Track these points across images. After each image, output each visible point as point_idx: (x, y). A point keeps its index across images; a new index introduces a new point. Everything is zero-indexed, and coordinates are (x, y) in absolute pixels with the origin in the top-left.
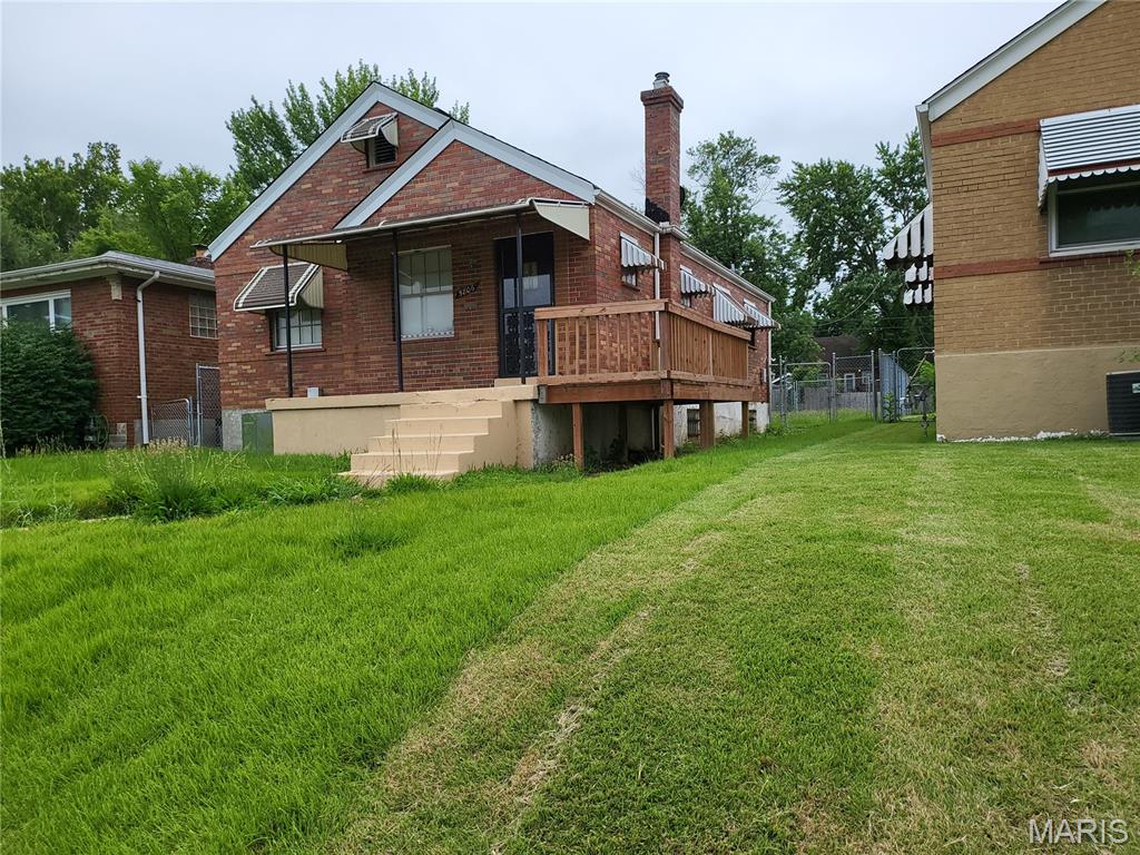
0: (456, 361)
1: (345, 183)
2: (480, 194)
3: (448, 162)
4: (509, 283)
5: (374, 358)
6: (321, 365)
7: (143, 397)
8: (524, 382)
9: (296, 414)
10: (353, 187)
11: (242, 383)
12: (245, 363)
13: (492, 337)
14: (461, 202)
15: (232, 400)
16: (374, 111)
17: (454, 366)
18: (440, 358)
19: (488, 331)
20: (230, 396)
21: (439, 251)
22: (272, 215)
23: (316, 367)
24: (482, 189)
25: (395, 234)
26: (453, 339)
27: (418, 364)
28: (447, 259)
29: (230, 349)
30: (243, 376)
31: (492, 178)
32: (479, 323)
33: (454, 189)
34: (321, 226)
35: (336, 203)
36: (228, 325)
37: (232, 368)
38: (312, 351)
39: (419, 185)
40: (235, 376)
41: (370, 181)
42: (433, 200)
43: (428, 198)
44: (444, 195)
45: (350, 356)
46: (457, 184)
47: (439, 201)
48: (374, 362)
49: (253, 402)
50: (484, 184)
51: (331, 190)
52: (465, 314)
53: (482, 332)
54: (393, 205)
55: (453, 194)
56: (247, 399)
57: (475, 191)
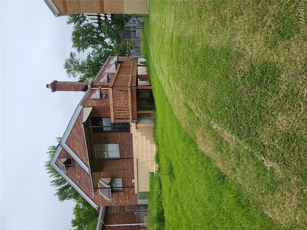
0: (126, 143)
1: (77, 172)
2: (80, 136)
3: (71, 145)
4: (105, 129)
5: (124, 165)
6: (126, 179)
7: (134, 225)
8: (131, 126)
9: (139, 186)
10: (78, 170)
11: (131, 199)
12: (125, 198)
13: (119, 134)
14: (82, 142)
15: (135, 202)
16: (58, 165)
18: (125, 148)
19: (117, 134)
20: (134, 202)
21: (96, 148)
22: (86, 192)
23: (127, 180)
24: (79, 136)
25: (91, 160)
26: (119, 144)
27: (126, 153)
28: (98, 145)
29: (122, 202)
30: (129, 199)
31: (76, 133)
32: (115, 137)
34: (89, 179)
35: (82, 175)
36: (115, 203)
37: (127, 202)
38: (122, 181)
39: (78, 153)
40: (129, 201)
41: (77, 165)
42: (82, 149)
43: (81, 150)
44: (80, 146)
45: (124, 171)
46: (77, 143)
47: (82, 148)
48: (126, 165)
49: (136, 196)
50: (77, 136)
51: (79, 176)
52: (113, 141)
53: (118, 136)
54: (83, 160)
55: (80, 144)
56: (135, 198)
57: (79, 138)
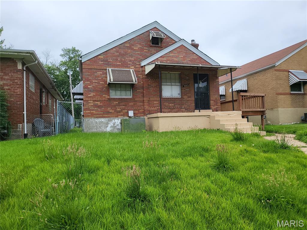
0: (183, 105)
1: (142, 48)
2: (189, 61)
3: (180, 50)
4: (196, 85)
5: (155, 102)
6: (133, 104)
7: (25, 113)
10: (146, 49)
11: (96, 109)
12: (97, 101)
13: (193, 99)
14: (184, 61)
16: (153, 29)
17: (182, 106)
18: (178, 103)
19: (193, 97)
20: (89, 113)
21: (175, 74)
22: (112, 51)
23: (130, 104)
24: (190, 59)
25: (159, 66)
26: (181, 98)
27: (170, 105)
28: (177, 76)
29: (89, 95)
30: (96, 106)
31: (193, 57)
32: (189, 95)
33: (182, 58)
34: (133, 59)
35: (139, 53)
36: (89, 87)
37: (90, 103)
38: (130, 99)
39: (171, 54)
40: (92, 106)
41: (153, 50)
42: (175, 59)
43: (174, 58)
44: (179, 59)
46: (182, 56)
47: (177, 60)
49: (101, 116)
50: (190, 58)
51: (137, 49)
52: (186, 92)
53: (190, 97)
54: (162, 58)
55: (181, 59)
56: (98, 114)
57: (188, 59)
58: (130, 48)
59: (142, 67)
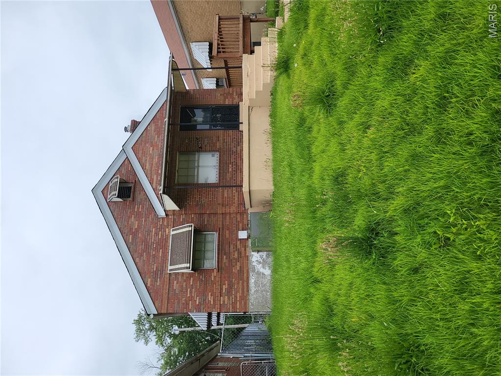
0: (230, 149)
1: (135, 214)
2: (158, 137)
3: (140, 152)
4: (199, 127)
5: (226, 195)
6: (227, 232)
8: (242, 123)
10: (138, 208)
11: (233, 292)
12: (221, 289)
13: (221, 132)
14: (160, 146)
15: (243, 303)
16: (105, 195)
17: (233, 151)
18: (228, 158)
19: (218, 133)
20: (240, 303)
21: (179, 161)
22: (140, 264)
23: (227, 236)
24: (156, 136)
26: (220, 153)
27: (230, 170)
28: (183, 158)
29: (212, 303)
30: (229, 292)
31: (153, 131)
32: (215, 139)
33: (153, 150)
34: (154, 229)
35: (144, 219)
36: (197, 303)
37: (224, 301)
38: (219, 237)
39: (147, 167)
40: (229, 298)
41: (139, 197)
42: (156, 160)
43: (154, 163)
44: (155, 154)
45: (224, 209)
46: (151, 148)
47: (157, 157)
48: (228, 194)
49: (245, 284)
50: (154, 135)
51: (137, 222)
52: (210, 145)
53: (218, 137)
54: (153, 181)
55: (155, 150)
56: (243, 289)
57: (156, 140)
58: (135, 235)
59: (167, 215)
